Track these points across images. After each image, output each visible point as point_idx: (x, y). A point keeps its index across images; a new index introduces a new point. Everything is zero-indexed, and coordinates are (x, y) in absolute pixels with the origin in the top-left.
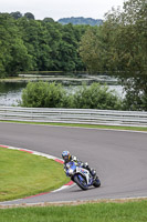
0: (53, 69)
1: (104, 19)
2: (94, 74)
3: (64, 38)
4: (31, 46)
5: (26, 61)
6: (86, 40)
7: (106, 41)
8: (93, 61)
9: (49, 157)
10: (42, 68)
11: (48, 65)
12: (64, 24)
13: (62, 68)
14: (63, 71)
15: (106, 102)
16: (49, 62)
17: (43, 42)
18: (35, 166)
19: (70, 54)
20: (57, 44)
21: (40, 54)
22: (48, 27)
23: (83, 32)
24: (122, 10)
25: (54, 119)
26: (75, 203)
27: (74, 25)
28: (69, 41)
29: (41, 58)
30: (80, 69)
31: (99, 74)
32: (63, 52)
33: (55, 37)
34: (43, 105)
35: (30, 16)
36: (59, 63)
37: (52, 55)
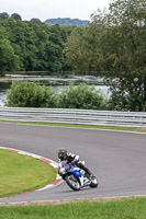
0: (40, 69)
1: (91, 20)
2: (80, 74)
3: (51, 39)
4: (18, 46)
5: (13, 61)
6: (72, 40)
7: (91, 42)
8: (79, 62)
9: (35, 156)
10: (29, 68)
11: (35, 65)
12: (50, 25)
13: (49, 68)
14: (50, 71)
15: (91, 102)
16: (36, 62)
17: (30, 43)
18: (20, 165)
19: (57, 55)
20: (43, 44)
21: (27, 54)
22: (35, 28)
23: (69, 33)
24: (108, 12)
25: (39, 118)
26: (58, 202)
27: (61, 26)
28: (56, 42)
29: (28, 58)
30: (66, 70)
31: (84, 74)
32: (49, 53)
33: (41, 38)
34: (28, 105)
35: (17, 17)
36: (46, 64)
37: (39, 55)
